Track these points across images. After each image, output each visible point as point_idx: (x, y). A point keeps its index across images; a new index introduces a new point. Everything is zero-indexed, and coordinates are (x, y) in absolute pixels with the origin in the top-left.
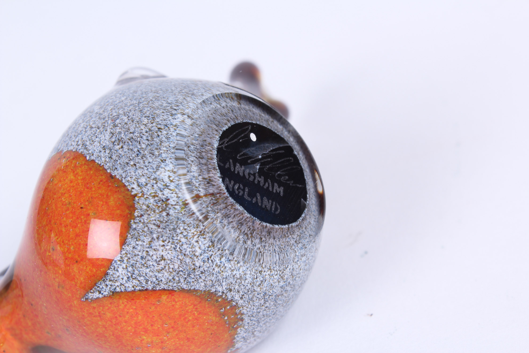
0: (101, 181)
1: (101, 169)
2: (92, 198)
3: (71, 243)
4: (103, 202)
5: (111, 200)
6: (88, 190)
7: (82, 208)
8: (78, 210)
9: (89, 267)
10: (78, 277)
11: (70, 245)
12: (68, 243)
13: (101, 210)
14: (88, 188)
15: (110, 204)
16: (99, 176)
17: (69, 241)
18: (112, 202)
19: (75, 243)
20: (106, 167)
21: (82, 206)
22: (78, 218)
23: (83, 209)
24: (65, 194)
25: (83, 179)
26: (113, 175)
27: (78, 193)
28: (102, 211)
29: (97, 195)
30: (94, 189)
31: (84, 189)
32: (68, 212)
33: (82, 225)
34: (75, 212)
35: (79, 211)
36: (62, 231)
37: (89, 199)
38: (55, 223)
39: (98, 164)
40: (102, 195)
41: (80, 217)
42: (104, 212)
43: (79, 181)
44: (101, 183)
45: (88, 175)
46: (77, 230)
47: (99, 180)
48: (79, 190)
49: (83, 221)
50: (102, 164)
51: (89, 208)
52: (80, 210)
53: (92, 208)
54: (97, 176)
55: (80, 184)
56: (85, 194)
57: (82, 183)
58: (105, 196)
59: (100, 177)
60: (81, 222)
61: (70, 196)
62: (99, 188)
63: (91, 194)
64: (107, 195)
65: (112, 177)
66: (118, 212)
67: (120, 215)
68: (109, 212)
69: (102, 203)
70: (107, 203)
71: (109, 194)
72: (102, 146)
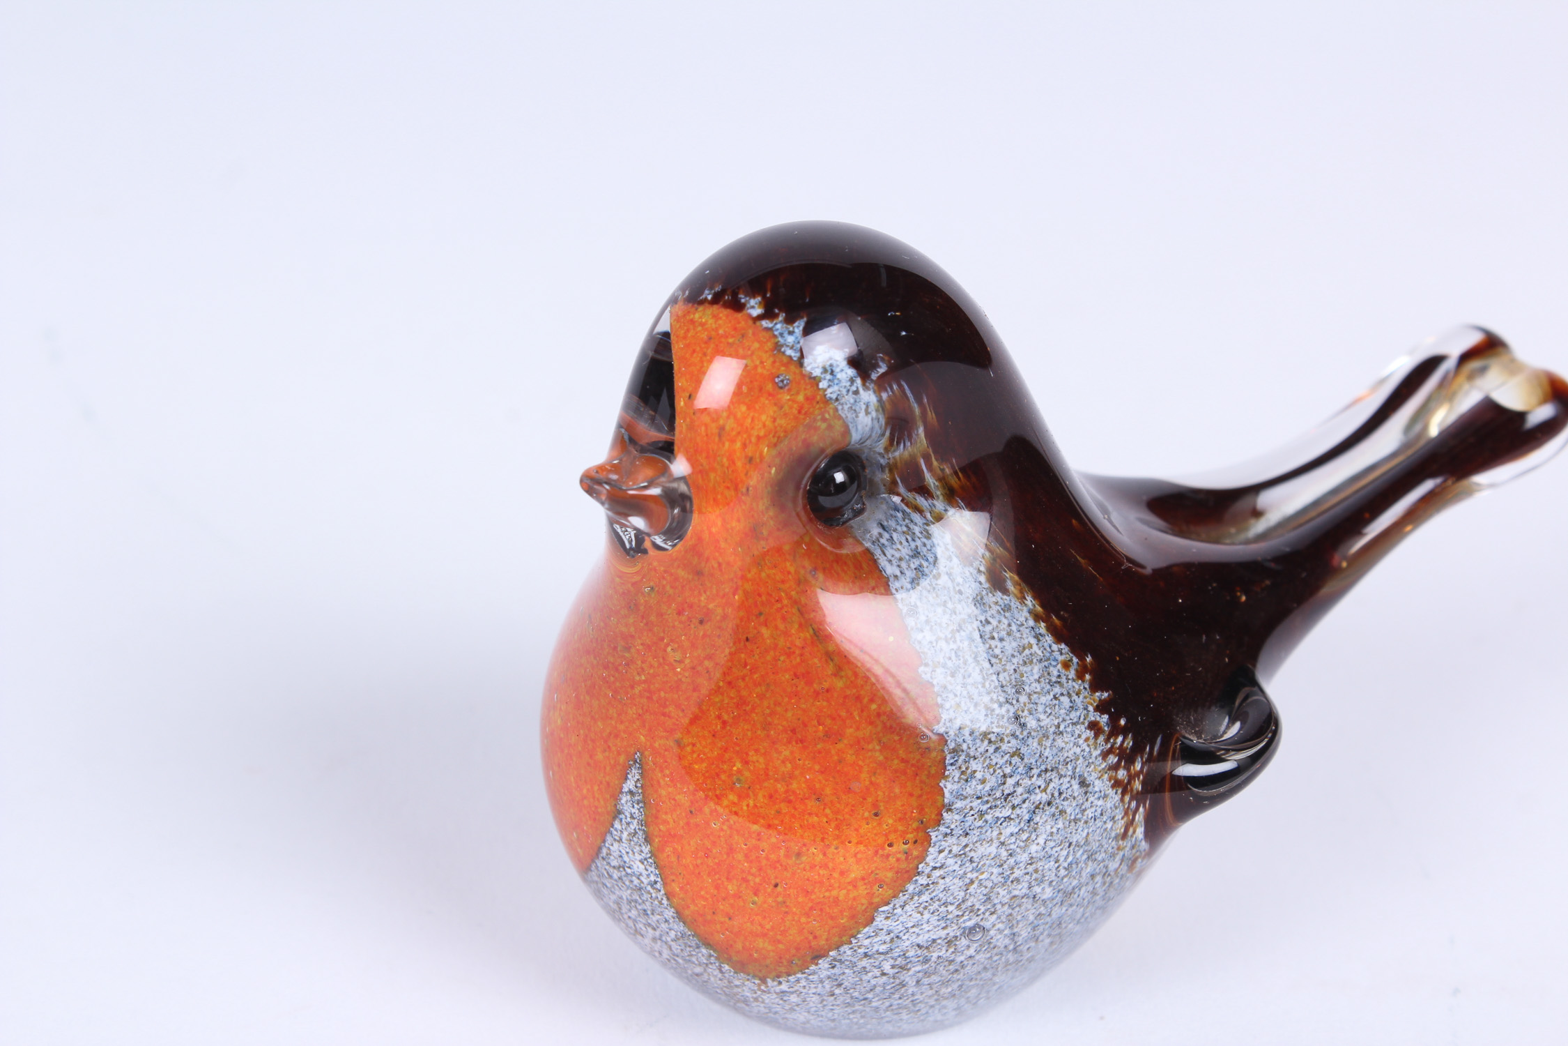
0: (815, 937)
1: (844, 939)
2: (786, 913)
3: (725, 827)
4: (768, 930)
5: (766, 945)
6: (807, 909)
7: (776, 885)
8: (776, 878)
9: (672, 824)
10: (670, 790)
11: (723, 823)
12: (727, 823)
13: (754, 920)
14: (811, 908)
15: (761, 940)
16: (829, 934)
17: (730, 827)
18: (761, 943)
19: (719, 837)
20: (845, 948)
21: (779, 889)
22: (760, 869)
23: (772, 887)
24: (825, 854)
25: (836, 901)
26: (820, 961)
27: (810, 888)
28: (752, 923)
29: (787, 923)
30: (803, 920)
31: (812, 900)
32: (782, 852)
33: (743, 871)
34: (775, 868)
35: (773, 877)
36: (755, 823)
37: (787, 906)
38: (779, 812)
39: (859, 932)
40: (784, 933)
41: (760, 875)
42: (749, 924)
43: (835, 893)
44: (811, 938)
45: (841, 912)
46: (740, 856)
47: (818, 933)
48: (816, 890)
49: (750, 878)
50: (854, 941)
51: (770, 900)
52: (773, 882)
53: (766, 906)
54: (829, 931)
55: (827, 894)
56: (800, 900)
57: (829, 897)
58: (779, 937)
59: (824, 937)
60: (749, 873)
61: (813, 867)
62: (801, 931)
63: (795, 914)
64: (779, 942)
65: (817, 956)
66: (739, 946)
67: (731, 946)
68: (743, 932)
69: (768, 927)
70: (764, 935)
71: (781, 946)
72: (901, 934)
